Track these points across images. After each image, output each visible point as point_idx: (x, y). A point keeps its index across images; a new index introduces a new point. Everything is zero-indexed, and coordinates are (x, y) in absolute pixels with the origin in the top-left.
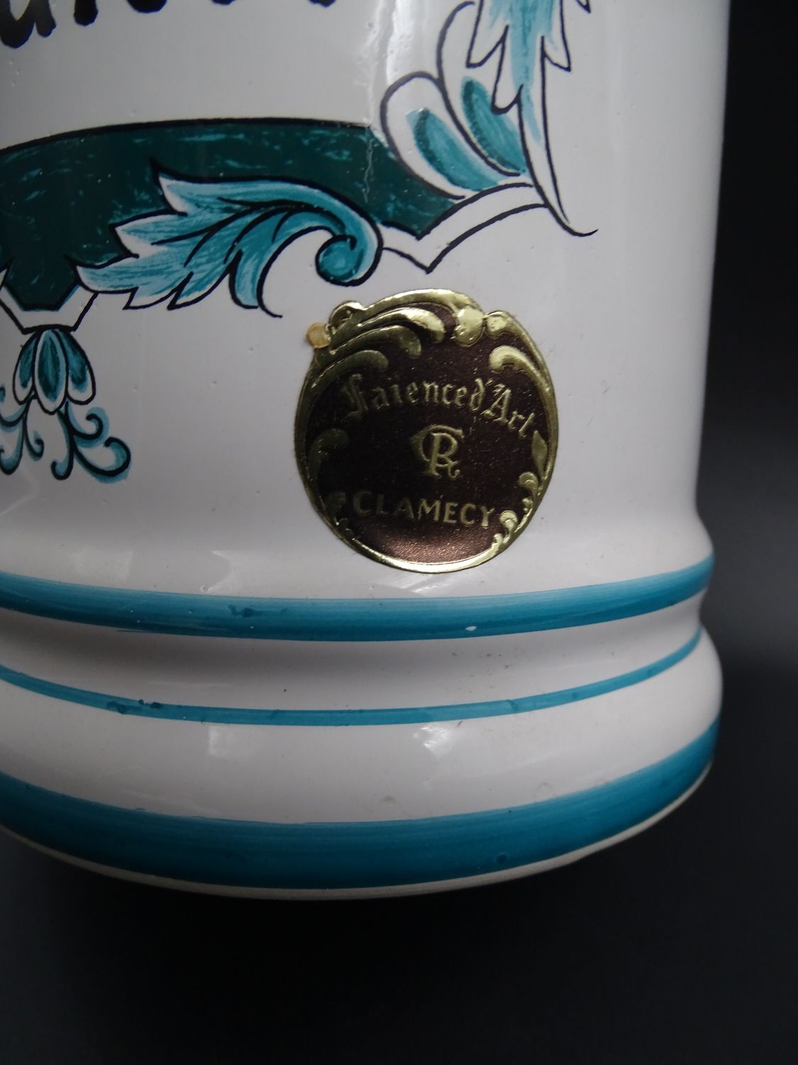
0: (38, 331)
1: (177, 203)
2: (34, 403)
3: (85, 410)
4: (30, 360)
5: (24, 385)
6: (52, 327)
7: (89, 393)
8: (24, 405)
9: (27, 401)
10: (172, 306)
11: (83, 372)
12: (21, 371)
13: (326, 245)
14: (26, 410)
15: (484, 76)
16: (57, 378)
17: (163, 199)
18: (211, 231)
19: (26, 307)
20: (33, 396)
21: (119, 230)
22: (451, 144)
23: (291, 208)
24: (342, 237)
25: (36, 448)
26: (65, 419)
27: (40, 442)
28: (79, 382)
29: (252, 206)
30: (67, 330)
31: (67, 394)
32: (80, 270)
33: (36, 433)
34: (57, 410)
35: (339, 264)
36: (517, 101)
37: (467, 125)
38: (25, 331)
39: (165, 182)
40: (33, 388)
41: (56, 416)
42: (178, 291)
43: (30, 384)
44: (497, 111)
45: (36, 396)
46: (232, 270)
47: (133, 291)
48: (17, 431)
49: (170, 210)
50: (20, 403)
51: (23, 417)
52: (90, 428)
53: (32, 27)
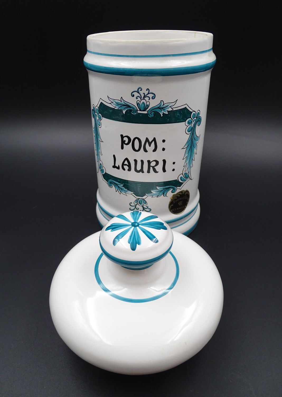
0: (139, 199)
1: (158, 189)
2: (138, 205)
3: (146, 206)
4: (137, 201)
6: (142, 199)
7: (146, 204)
9: (137, 205)
10: (157, 197)
11: (146, 202)
13: (172, 190)
15: (186, 172)
16: (142, 203)
17: (157, 188)
18: (162, 191)
19: (137, 196)
21: (151, 191)
22: (183, 179)
23: (169, 188)
24: (174, 189)
25: (138, 209)
26: (143, 207)
28: (145, 203)
29: (166, 188)
30: (144, 199)
32: (146, 194)
33: (138, 207)
34: (142, 206)
35: (173, 191)
36: (189, 172)
37: (184, 176)
38: (137, 198)
39: (157, 187)
41: (141, 207)
42: (158, 196)
43: (137, 203)
44: (187, 174)
46: (164, 194)
47: (153, 196)
49: (157, 189)
50: (135, 204)
51: (136, 206)
52: (147, 207)
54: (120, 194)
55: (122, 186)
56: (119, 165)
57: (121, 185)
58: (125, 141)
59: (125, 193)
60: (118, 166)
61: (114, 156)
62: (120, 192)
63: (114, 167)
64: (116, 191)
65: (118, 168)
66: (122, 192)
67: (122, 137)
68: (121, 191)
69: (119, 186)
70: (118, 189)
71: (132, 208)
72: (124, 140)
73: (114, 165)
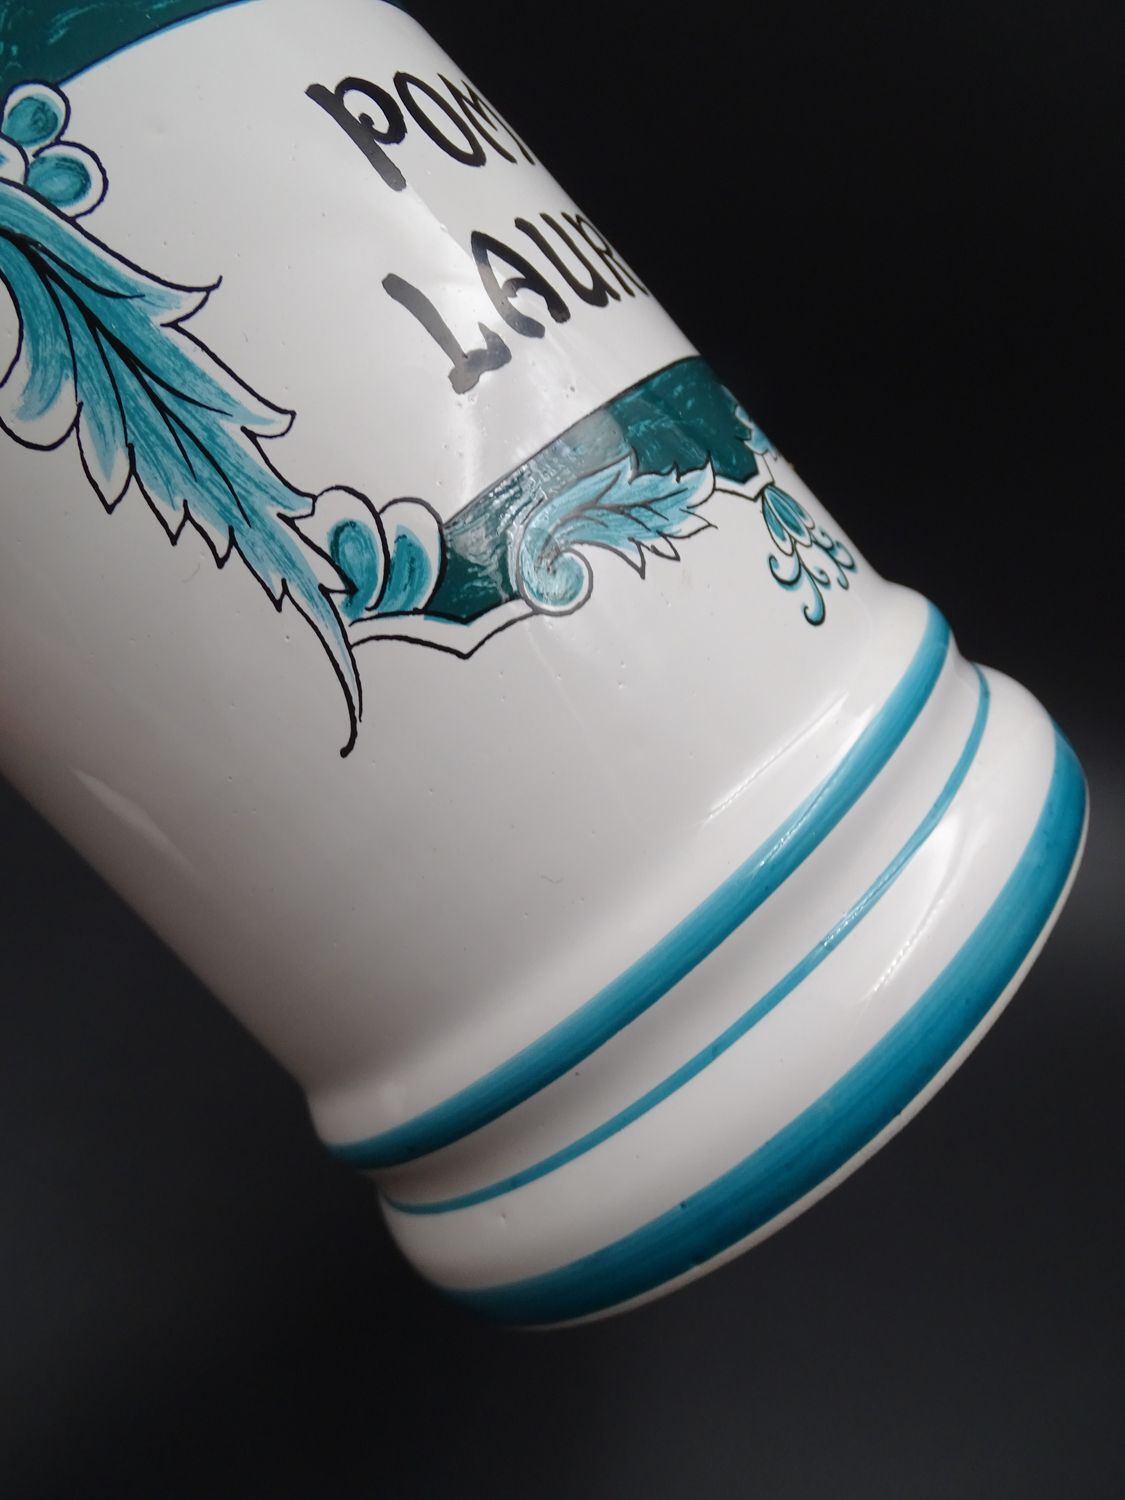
0: (761, 493)
2: (798, 546)
3: (818, 531)
4: (774, 519)
5: (784, 539)
6: (766, 486)
8: (795, 555)
9: (794, 549)
12: (774, 529)
14: (799, 558)
19: (743, 480)
20: (794, 543)
25: (823, 578)
26: (818, 545)
27: (822, 572)
31: (807, 528)
33: (815, 568)
38: (755, 500)
40: (790, 536)
45: (796, 541)
48: (805, 579)
50: (791, 555)
51: (801, 565)
52: (829, 541)
53: (605, 295)
54: (677, 558)
55: (629, 474)
56: (482, 327)
57: (618, 474)
58: (366, 120)
59: (690, 510)
60: (484, 345)
61: (394, 286)
62: (661, 544)
63: (468, 369)
64: (642, 572)
65: (497, 355)
66: (673, 530)
67: (328, 99)
68: (656, 522)
69: (615, 496)
70: (633, 529)
71: (805, 592)
72: (356, 116)
73: (449, 365)
